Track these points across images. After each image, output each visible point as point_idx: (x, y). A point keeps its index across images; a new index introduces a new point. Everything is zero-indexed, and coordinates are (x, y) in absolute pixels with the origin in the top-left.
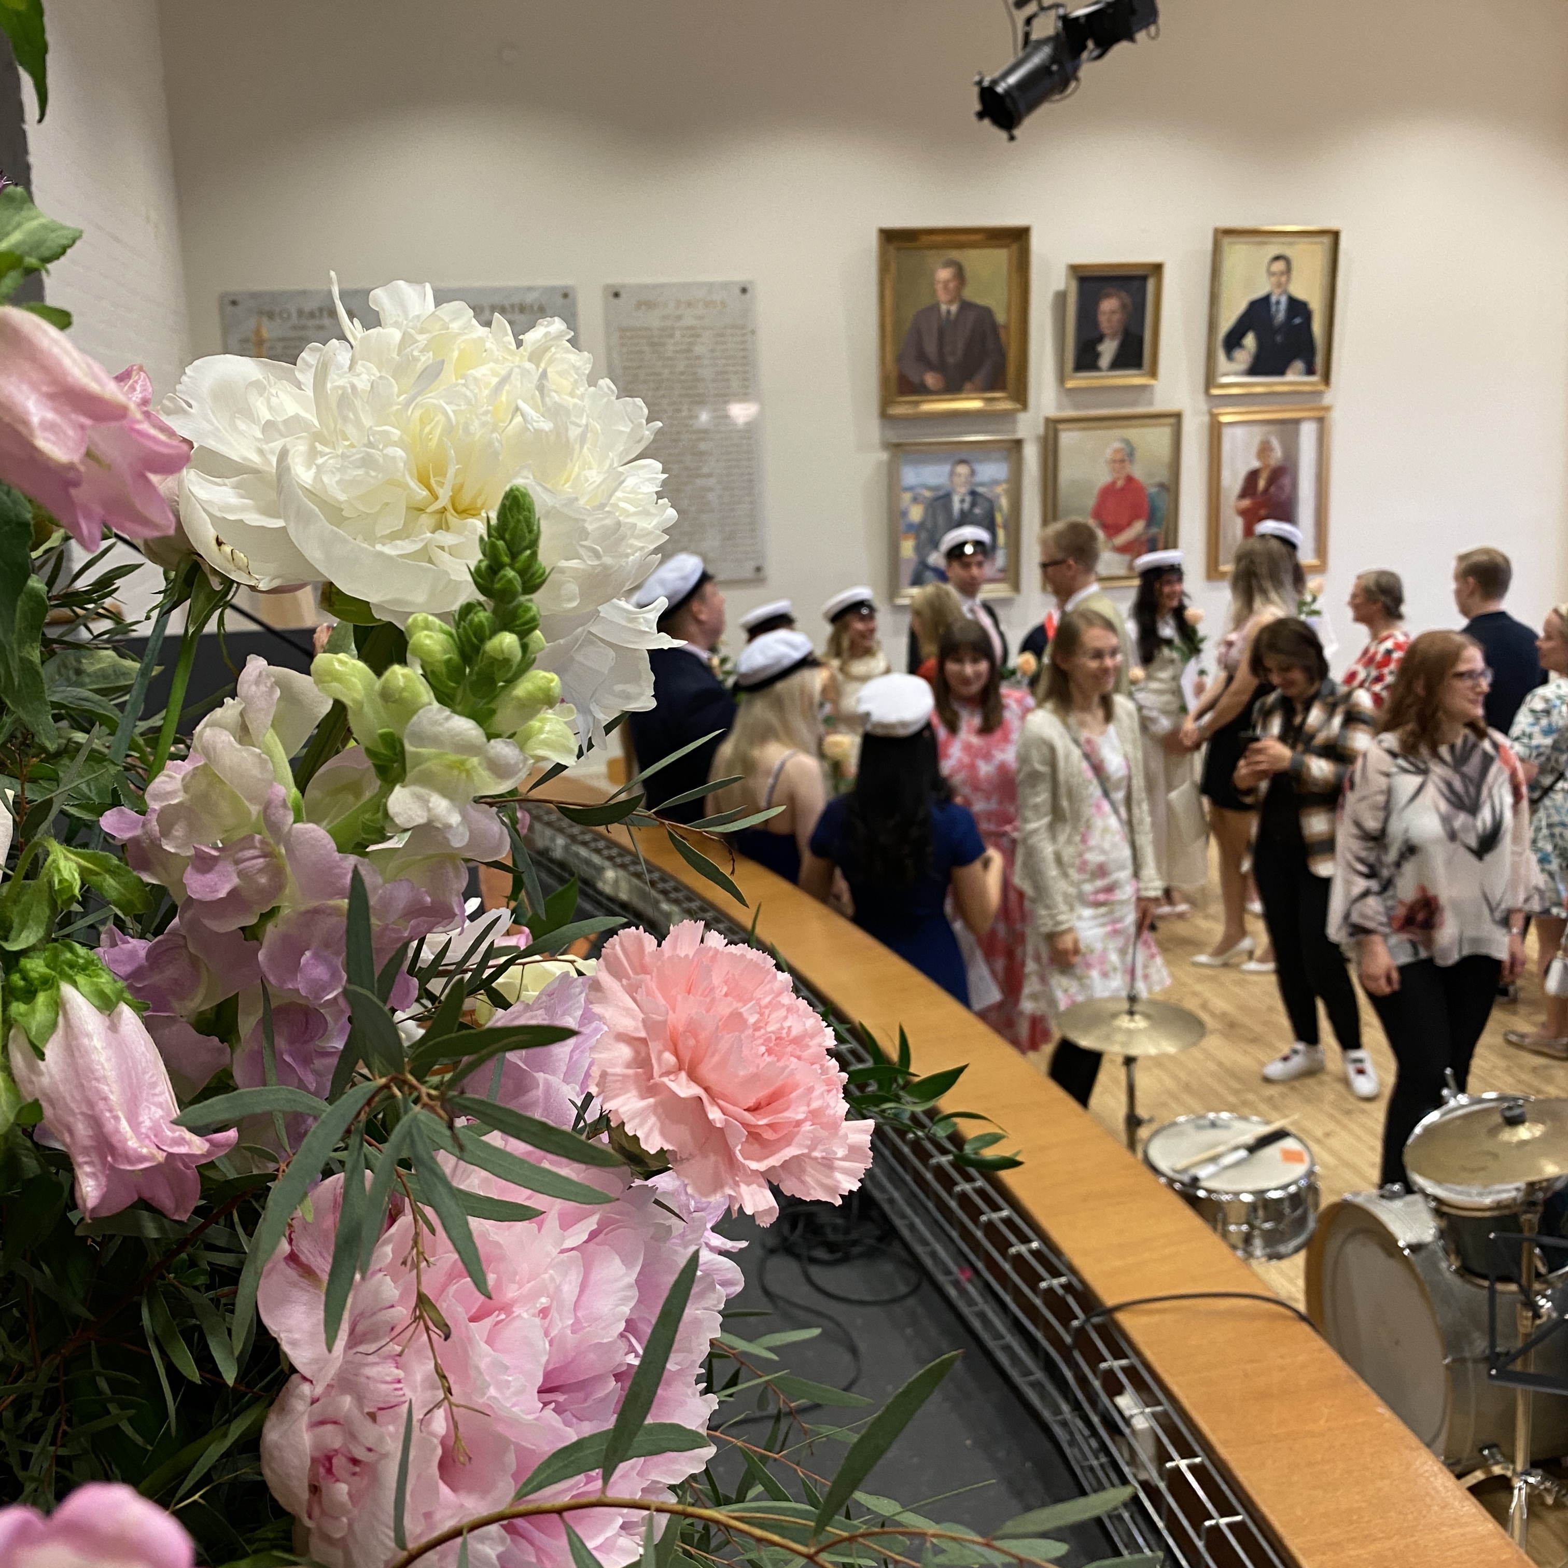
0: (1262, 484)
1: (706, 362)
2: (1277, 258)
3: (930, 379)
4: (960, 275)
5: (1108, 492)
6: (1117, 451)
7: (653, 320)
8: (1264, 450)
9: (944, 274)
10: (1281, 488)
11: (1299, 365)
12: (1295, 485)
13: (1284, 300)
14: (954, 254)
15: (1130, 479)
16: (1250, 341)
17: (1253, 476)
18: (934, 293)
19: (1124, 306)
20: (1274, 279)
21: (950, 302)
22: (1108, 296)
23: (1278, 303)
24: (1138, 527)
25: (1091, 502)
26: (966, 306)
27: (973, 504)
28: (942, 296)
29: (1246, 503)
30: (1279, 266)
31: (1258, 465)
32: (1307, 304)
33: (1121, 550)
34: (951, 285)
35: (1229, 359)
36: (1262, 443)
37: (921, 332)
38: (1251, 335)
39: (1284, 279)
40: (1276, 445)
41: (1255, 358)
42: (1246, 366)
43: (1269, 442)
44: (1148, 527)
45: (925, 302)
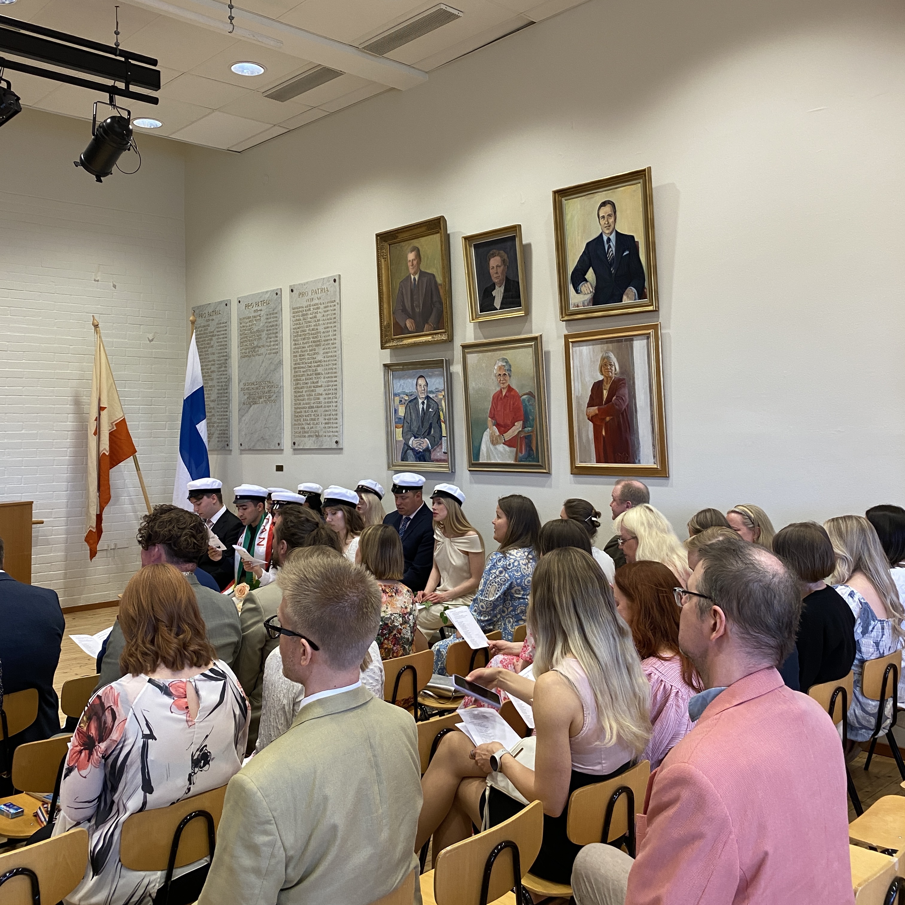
0: (605, 393)
2: (604, 204)
3: (409, 324)
4: (418, 256)
5: (497, 398)
6: (500, 368)
7: (304, 302)
8: (605, 365)
9: (411, 256)
10: (620, 398)
11: (632, 291)
12: (633, 396)
13: (613, 237)
14: (415, 242)
15: (510, 389)
16: (590, 275)
17: (597, 387)
18: (407, 268)
19: (504, 261)
20: (602, 222)
21: (415, 274)
22: (493, 255)
23: (609, 240)
24: (518, 425)
25: (488, 405)
26: (422, 274)
27: (428, 406)
28: (412, 271)
29: (594, 410)
30: (607, 209)
31: (601, 378)
32: (633, 237)
33: (509, 443)
34: (415, 262)
35: (577, 291)
36: (603, 359)
37: (402, 294)
38: (591, 270)
39: (611, 220)
40: (614, 360)
41: (597, 288)
42: (589, 297)
43: (608, 358)
44: (524, 427)
45: (403, 276)
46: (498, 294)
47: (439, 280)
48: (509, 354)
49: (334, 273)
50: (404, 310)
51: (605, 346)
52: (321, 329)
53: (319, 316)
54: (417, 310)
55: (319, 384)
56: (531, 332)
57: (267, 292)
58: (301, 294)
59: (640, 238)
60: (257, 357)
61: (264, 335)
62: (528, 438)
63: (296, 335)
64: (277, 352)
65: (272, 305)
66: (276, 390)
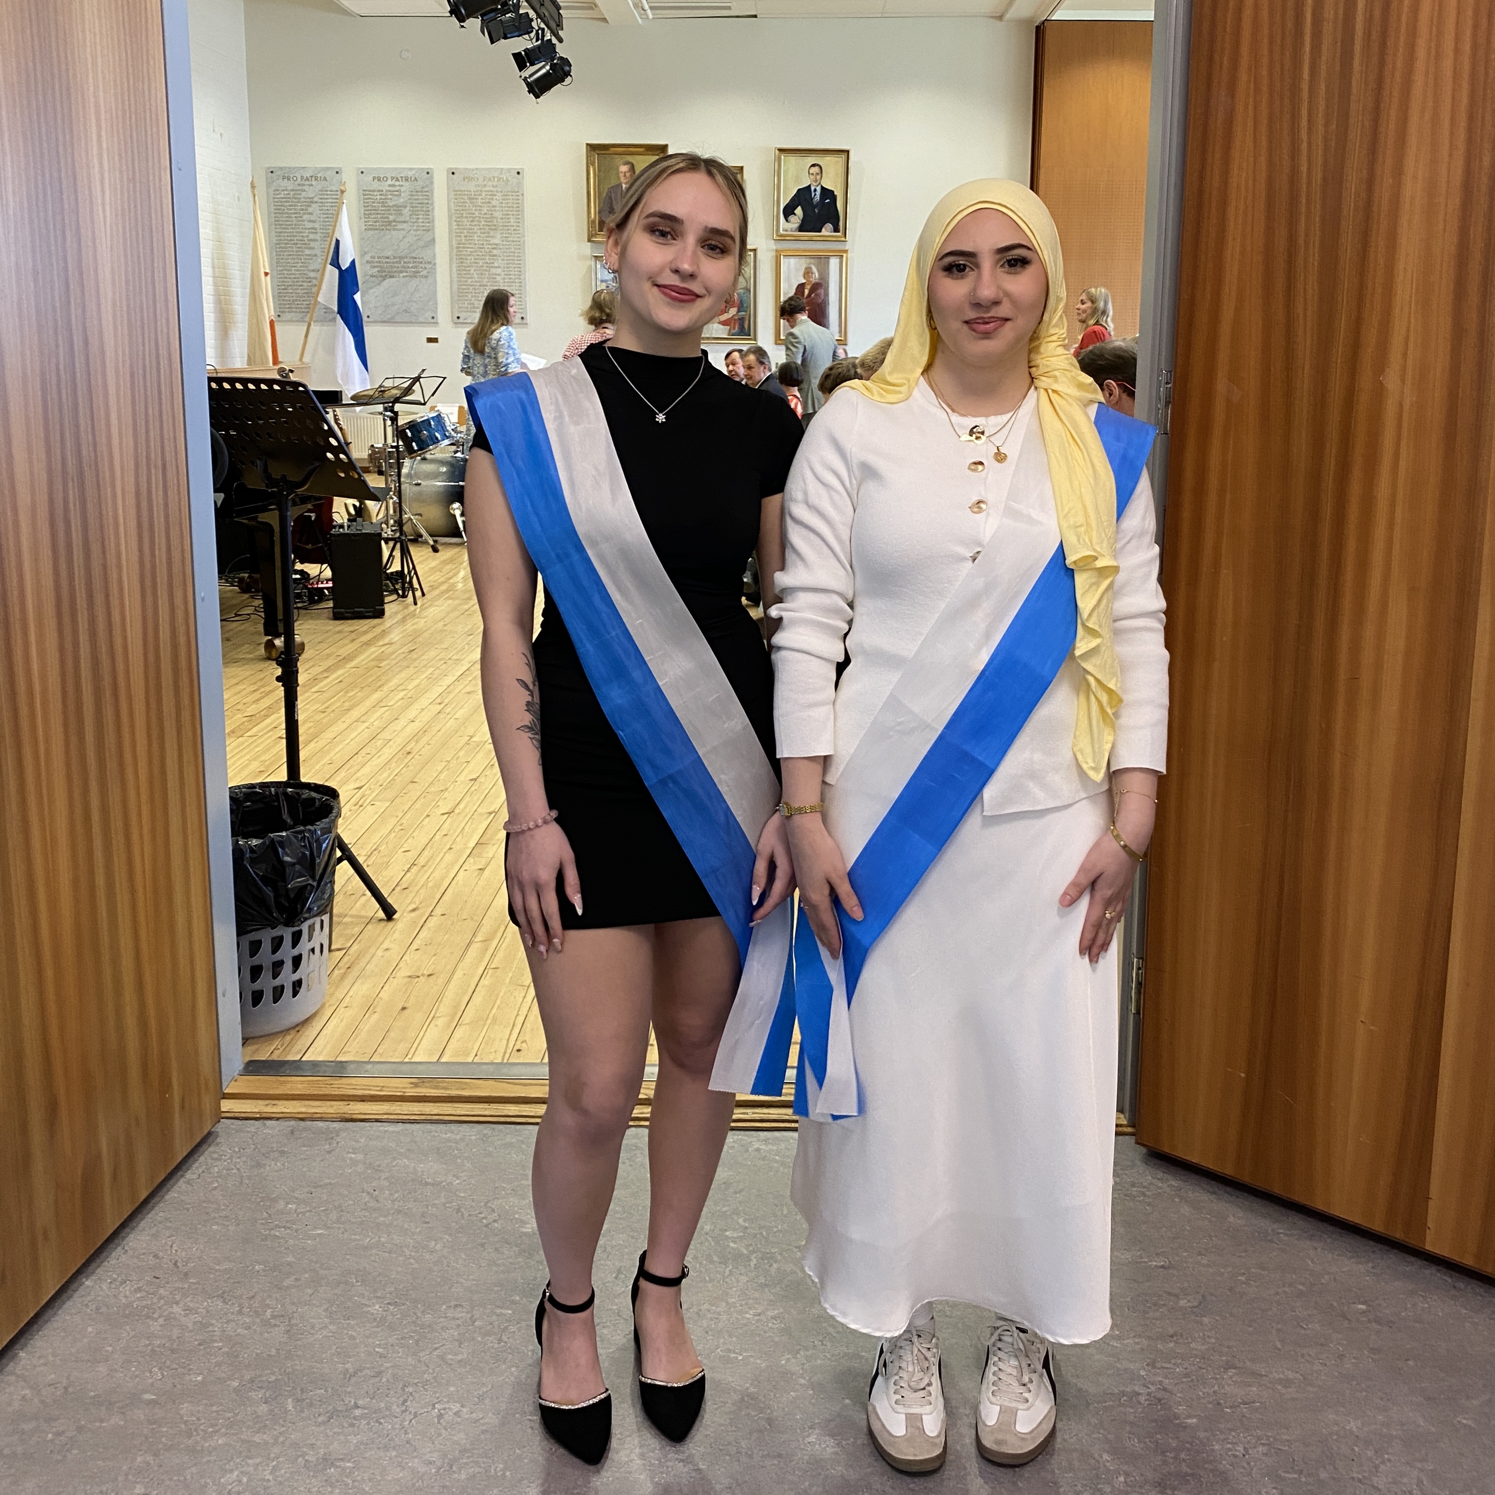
0: (806, 292)
1: (497, 209)
2: (813, 165)
4: (632, 170)
7: (471, 187)
8: (807, 273)
9: (624, 168)
10: (817, 295)
11: (829, 226)
12: (827, 294)
13: (819, 189)
14: (630, 158)
16: (799, 211)
17: (801, 287)
18: (619, 178)
20: (812, 177)
21: (627, 183)
23: (815, 190)
24: (733, 311)
28: (622, 180)
30: (816, 169)
31: (804, 281)
32: (833, 192)
33: (724, 323)
34: (628, 175)
35: (787, 220)
36: (806, 269)
37: (610, 198)
38: (799, 208)
39: (819, 177)
40: (814, 269)
41: (803, 221)
42: (797, 225)
43: (810, 268)
44: (739, 311)
45: (613, 183)
49: (518, 167)
51: (808, 261)
52: (498, 214)
53: (494, 203)
57: (411, 169)
58: (470, 179)
60: (394, 232)
61: (406, 211)
62: (742, 320)
63: (457, 216)
65: (420, 183)
66: (428, 266)
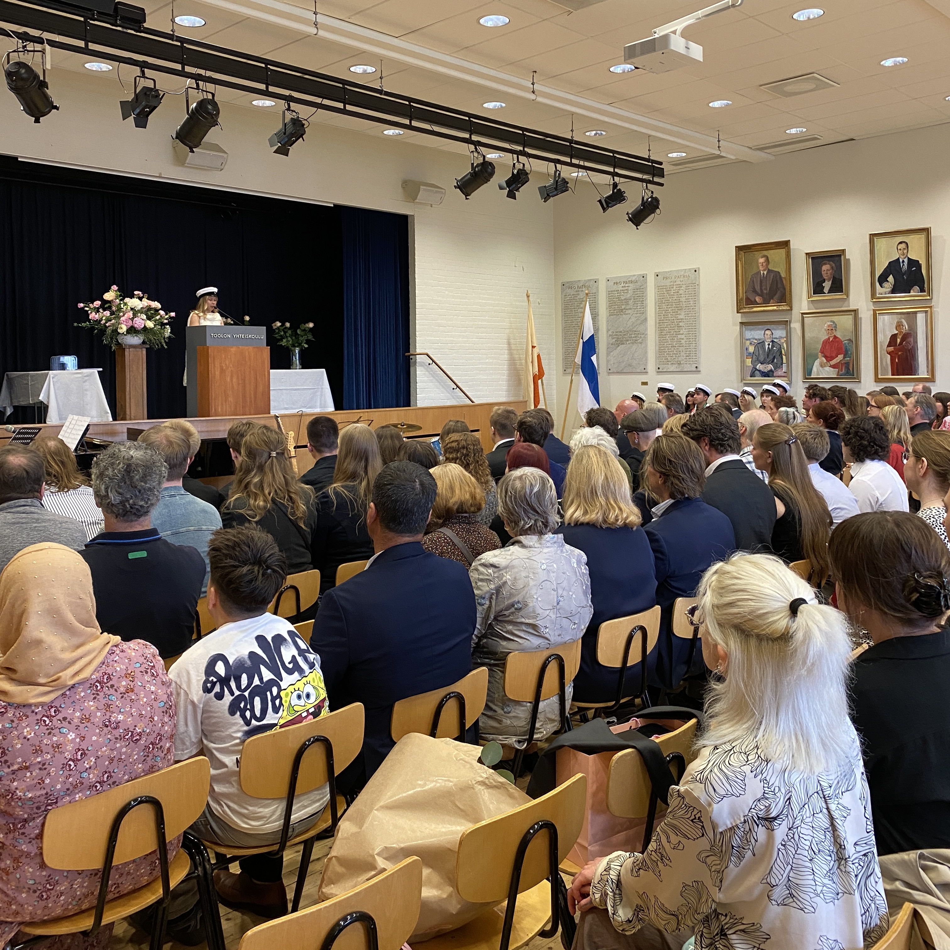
0: (899, 340)
1: (682, 296)
2: (901, 243)
3: (758, 299)
4: (767, 260)
5: (826, 342)
6: (829, 326)
7: (668, 283)
8: (899, 326)
9: (762, 260)
10: (909, 343)
11: (917, 288)
12: (916, 342)
13: (906, 260)
14: (765, 253)
15: (835, 337)
16: (891, 278)
17: (894, 337)
18: (758, 267)
19: (832, 268)
20: (900, 252)
21: (764, 270)
22: (825, 264)
23: (903, 261)
24: (840, 357)
25: (820, 346)
26: (769, 271)
27: (773, 346)
28: (761, 268)
29: (891, 349)
30: (903, 245)
31: (896, 332)
32: (918, 261)
33: (833, 367)
34: (764, 264)
35: (881, 287)
36: (898, 322)
37: (753, 282)
38: (891, 276)
39: (905, 251)
40: (905, 323)
41: (894, 286)
42: (890, 289)
43: (901, 322)
44: (844, 358)
45: (755, 271)
46: (827, 285)
47: (783, 275)
48: (836, 319)
49: (695, 266)
50: (755, 291)
52: (683, 299)
53: (681, 292)
54: (765, 292)
55: (681, 332)
56: (849, 306)
57: (634, 275)
58: (665, 278)
59: (923, 262)
60: (624, 316)
61: (631, 302)
62: (847, 364)
63: (660, 302)
64: (644, 313)
65: (639, 284)
66: (642, 336)
